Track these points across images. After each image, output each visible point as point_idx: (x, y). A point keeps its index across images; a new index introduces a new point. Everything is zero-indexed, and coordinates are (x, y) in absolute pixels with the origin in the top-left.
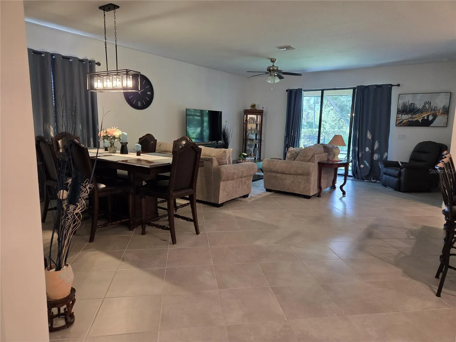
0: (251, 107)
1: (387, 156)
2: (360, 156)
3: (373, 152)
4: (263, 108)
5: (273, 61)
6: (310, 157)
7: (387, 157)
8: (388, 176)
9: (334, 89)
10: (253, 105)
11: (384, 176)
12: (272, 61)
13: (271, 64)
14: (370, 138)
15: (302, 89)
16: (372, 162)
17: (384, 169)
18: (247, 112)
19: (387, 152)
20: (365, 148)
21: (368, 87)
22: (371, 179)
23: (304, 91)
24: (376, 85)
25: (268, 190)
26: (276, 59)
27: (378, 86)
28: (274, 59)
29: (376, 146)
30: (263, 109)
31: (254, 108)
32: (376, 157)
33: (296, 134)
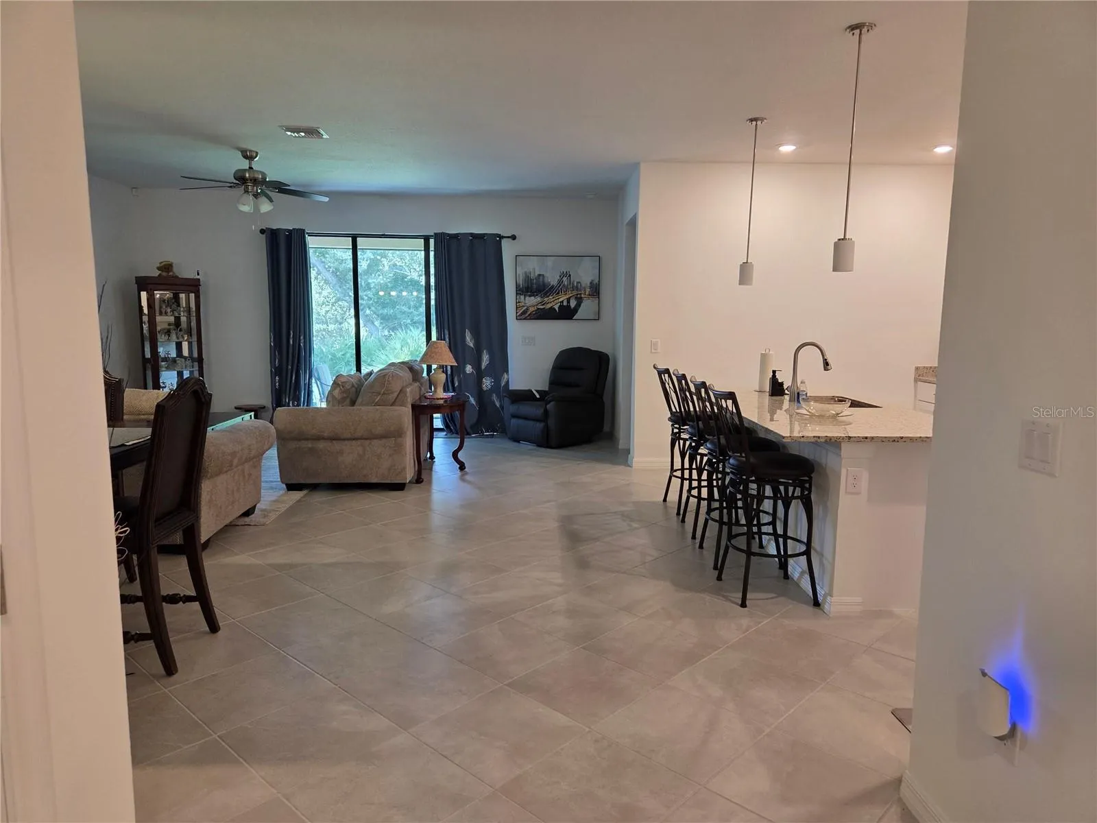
0: (159, 269)
1: (508, 381)
2: (456, 384)
3: (480, 375)
4: (198, 275)
5: (249, 156)
6: (396, 394)
7: (508, 382)
8: (521, 421)
9: (383, 235)
10: (165, 265)
11: (514, 421)
12: (246, 157)
13: (245, 164)
14: (472, 345)
15: (304, 230)
16: (481, 395)
17: (511, 407)
18: (144, 283)
19: (507, 372)
20: (464, 367)
21: (456, 236)
22: (482, 432)
23: (309, 235)
24: (472, 234)
25: (291, 487)
26: (257, 153)
27: (475, 236)
28: (250, 151)
29: (485, 359)
30: (198, 277)
31: (171, 274)
32: (487, 383)
33: (302, 341)
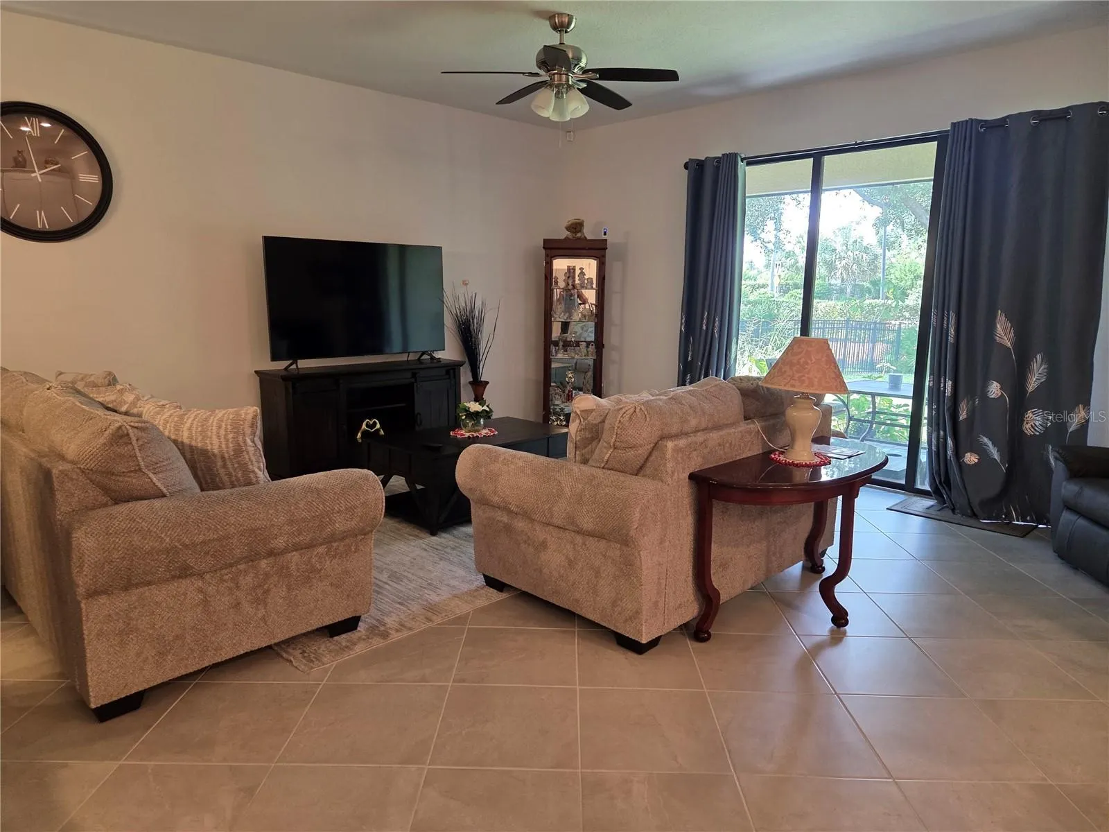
0: (568, 228)
1: (1087, 421)
2: (963, 416)
3: (1019, 401)
4: (605, 234)
5: (561, 28)
7: (1084, 427)
8: (1082, 522)
9: (856, 144)
10: (572, 224)
11: (1067, 516)
12: (555, 28)
14: (1009, 345)
15: (736, 155)
16: (1016, 443)
17: (1064, 483)
18: (554, 248)
19: (1087, 404)
20: (985, 386)
21: (1000, 124)
22: (1009, 515)
23: (749, 164)
24: (1038, 114)
26: (570, 18)
27: (1044, 117)
28: (560, 14)
29: (1036, 377)
30: (604, 237)
31: (579, 235)
32: (1034, 421)
33: (717, 325)
